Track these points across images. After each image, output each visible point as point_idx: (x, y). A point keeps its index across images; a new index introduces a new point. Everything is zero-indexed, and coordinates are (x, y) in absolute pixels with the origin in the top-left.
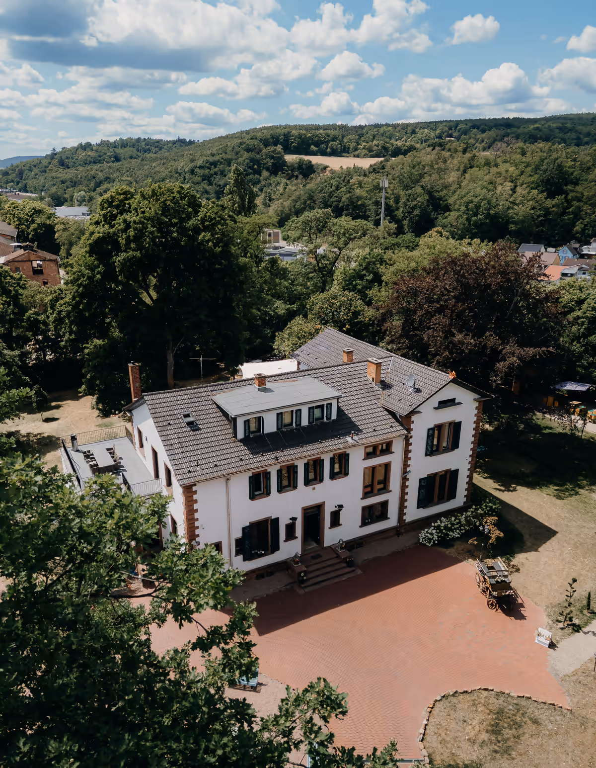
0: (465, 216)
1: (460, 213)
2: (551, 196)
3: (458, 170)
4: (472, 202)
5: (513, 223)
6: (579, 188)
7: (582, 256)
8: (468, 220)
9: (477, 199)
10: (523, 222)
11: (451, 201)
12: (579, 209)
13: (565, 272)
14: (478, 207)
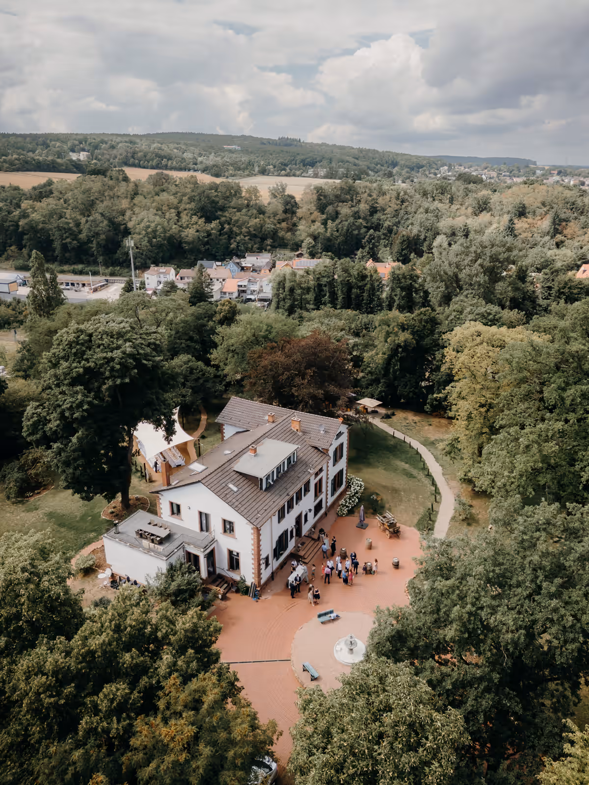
0: (146, 239)
1: (141, 236)
2: (209, 220)
3: (126, 197)
4: (148, 227)
5: (186, 242)
6: (227, 214)
7: (243, 269)
8: (150, 241)
9: (153, 225)
10: (193, 242)
11: (130, 225)
12: (231, 231)
13: (240, 284)
14: (155, 231)
